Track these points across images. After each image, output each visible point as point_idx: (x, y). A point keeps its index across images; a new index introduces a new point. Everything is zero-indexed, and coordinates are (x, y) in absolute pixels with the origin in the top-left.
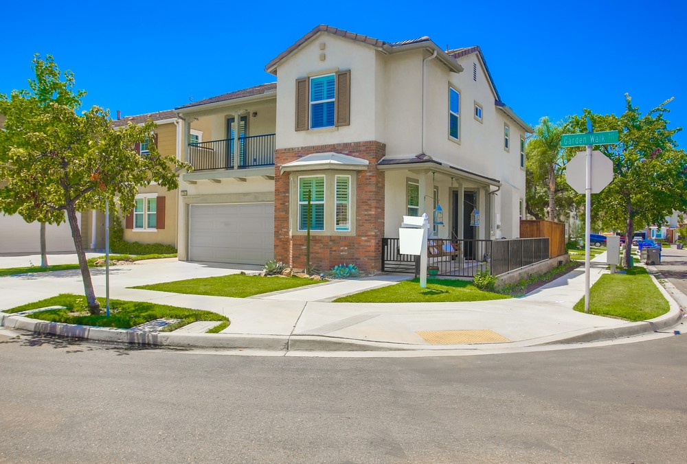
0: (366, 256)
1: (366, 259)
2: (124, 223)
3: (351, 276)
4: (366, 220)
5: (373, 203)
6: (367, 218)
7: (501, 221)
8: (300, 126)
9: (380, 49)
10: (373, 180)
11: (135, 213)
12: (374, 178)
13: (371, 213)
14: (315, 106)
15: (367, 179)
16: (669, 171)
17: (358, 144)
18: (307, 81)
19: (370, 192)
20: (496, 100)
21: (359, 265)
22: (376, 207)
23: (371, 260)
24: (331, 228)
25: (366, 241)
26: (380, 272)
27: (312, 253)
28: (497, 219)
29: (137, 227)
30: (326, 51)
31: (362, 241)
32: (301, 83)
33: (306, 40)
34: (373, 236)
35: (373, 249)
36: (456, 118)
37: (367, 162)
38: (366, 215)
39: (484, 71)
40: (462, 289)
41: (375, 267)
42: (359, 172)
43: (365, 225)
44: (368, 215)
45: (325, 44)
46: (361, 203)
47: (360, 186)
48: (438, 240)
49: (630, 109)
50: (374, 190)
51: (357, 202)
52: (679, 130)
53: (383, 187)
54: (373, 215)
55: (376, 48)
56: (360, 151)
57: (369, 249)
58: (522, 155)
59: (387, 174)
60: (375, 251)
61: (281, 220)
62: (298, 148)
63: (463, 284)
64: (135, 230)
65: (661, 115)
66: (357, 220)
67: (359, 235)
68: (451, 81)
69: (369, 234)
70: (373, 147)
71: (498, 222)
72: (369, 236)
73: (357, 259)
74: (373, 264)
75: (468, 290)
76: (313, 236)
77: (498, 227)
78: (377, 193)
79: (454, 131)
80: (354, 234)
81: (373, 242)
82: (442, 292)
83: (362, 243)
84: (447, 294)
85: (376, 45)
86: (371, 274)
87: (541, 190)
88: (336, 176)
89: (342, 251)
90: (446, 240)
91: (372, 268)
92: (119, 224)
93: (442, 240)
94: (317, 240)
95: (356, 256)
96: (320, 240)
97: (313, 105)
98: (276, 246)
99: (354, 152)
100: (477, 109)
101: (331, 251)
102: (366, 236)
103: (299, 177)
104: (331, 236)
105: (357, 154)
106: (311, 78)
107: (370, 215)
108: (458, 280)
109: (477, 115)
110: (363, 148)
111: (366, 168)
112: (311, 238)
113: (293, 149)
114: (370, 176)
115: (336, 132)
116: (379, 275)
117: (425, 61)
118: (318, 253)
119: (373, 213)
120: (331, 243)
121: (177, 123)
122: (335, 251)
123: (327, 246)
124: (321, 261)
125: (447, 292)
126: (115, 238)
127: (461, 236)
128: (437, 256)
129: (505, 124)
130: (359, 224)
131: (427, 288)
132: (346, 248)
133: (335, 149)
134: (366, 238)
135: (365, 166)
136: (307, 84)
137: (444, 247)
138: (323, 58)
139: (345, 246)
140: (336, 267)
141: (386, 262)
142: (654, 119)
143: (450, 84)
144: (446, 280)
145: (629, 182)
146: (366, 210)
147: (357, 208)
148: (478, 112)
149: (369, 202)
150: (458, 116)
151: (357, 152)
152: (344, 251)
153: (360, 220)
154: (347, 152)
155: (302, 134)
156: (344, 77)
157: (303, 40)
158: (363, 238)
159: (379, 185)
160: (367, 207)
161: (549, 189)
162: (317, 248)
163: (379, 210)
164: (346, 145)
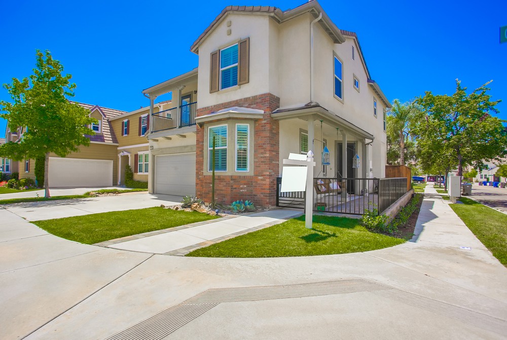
0: (262, 193)
1: (262, 196)
2: (133, 169)
3: (247, 211)
4: (262, 162)
5: (268, 147)
6: (263, 160)
7: (373, 166)
8: (213, 89)
9: (272, 14)
10: (268, 127)
11: (139, 163)
12: (269, 125)
13: (266, 155)
14: (223, 72)
15: (262, 126)
16: (496, 129)
17: (255, 98)
18: (218, 53)
19: (265, 137)
20: (368, 79)
21: (256, 200)
22: (270, 151)
23: (266, 196)
24: (232, 169)
25: (262, 180)
26: (275, 207)
27: (217, 190)
28: (370, 165)
29: (139, 172)
30: (232, 27)
31: (258, 180)
32: (213, 55)
33: (217, 21)
34: (267, 175)
35: (267, 187)
36: (340, 83)
37: (262, 112)
38: (261, 157)
39: (360, 55)
40: (350, 231)
41: (270, 203)
42: (256, 120)
43: (261, 166)
44: (263, 157)
45: (231, 22)
46: (258, 147)
47: (257, 133)
48: (325, 179)
49: (459, 89)
50: (269, 135)
51: (254, 147)
52: (499, 102)
53: (278, 133)
54: (268, 157)
55: (268, 14)
56: (257, 103)
57: (264, 187)
58: (384, 122)
59: (281, 122)
60: (269, 189)
61: (200, 164)
62: (212, 106)
63: (350, 223)
64: (139, 173)
65: (484, 92)
66: (254, 162)
67: (256, 175)
68: (335, 51)
69: (265, 173)
70: (268, 99)
71: (371, 167)
72: (265, 175)
73: (255, 195)
74: (268, 200)
75: (357, 232)
76: (218, 176)
77: (371, 170)
78: (271, 138)
79: (338, 91)
80: (252, 174)
81: (268, 181)
82: (329, 236)
83: (259, 182)
84: (335, 238)
85: (268, 11)
86: (265, 208)
87: (395, 147)
88: (237, 124)
89: (242, 189)
90: (333, 179)
91: (267, 204)
92: (130, 170)
93: (329, 179)
94: (221, 179)
95: (254, 193)
96: (224, 179)
97: (223, 71)
98: (197, 184)
99: (252, 104)
100: (355, 81)
101: (231, 188)
102: (262, 176)
103: (209, 128)
104: (232, 176)
105: (255, 106)
106: (221, 51)
107: (265, 157)
108: (345, 218)
109: (355, 84)
110: (259, 100)
111: (261, 117)
112: (216, 177)
113: (208, 107)
114: (265, 123)
115: (239, 90)
116: (274, 209)
117: (312, 23)
118: (222, 190)
119: (268, 155)
120: (232, 182)
121: (160, 106)
122: (235, 188)
123: (229, 184)
124: (224, 197)
125: (334, 235)
126: (128, 178)
127: (345, 175)
128: (325, 192)
129: (374, 99)
130: (256, 166)
131: (313, 229)
132: (245, 186)
133: (238, 103)
134: (262, 177)
135: (260, 115)
136: (218, 56)
137: (331, 185)
138: (230, 33)
139: (245, 184)
140: (234, 203)
141: (280, 198)
142: (479, 95)
143: (334, 53)
144: (332, 218)
145: (463, 139)
146: (262, 153)
147: (255, 151)
148: (356, 83)
149: (264, 146)
150: (341, 81)
151: (255, 104)
152: (244, 189)
153: (257, 162)
154: (247, 105)
155: (215, 94)
156: (244, 45)
157: (215, 21)
158: (260, 178)
159: (274, 131)
160: (263, 151)
161: (400, 146)
162: (220, 186)
163: (274, 153)
164: (246, 99)
